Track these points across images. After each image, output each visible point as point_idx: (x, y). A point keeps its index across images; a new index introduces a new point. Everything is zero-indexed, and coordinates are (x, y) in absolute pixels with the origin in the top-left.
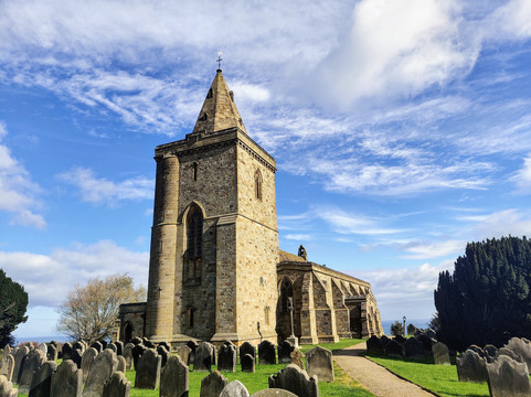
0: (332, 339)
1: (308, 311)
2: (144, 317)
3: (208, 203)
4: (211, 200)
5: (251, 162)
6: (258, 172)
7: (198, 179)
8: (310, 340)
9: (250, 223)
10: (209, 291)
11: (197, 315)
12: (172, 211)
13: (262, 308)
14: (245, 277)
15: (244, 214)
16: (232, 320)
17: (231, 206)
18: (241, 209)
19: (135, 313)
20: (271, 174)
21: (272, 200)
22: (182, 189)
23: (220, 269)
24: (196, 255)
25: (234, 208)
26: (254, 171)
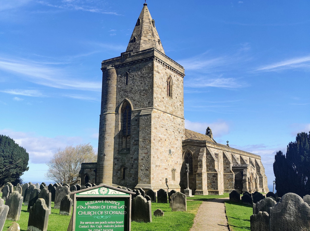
0: (217, 193)
1: (201, 174)
2: (95, 171)
3: (134, 100)
4: (136, 98)
5: (164, 71)
6: (170, 78)
7: (129, 83)
8: (202, 192)
9: (162, 114)
10: (134, 157)
11: (127, 171)
12: (112, 105)
13: (170, 169)
14: (157, 149)
15: (157, 107)
16: (148, 176)
17: (149, 103)
18: (155, 105)
19: (91, 169)
20: (181, 78)
21: (181, 97)
22: (119, 90)
23: (141, 144)
24: (127, 134)
25: (151, 104)
26: (166, 77)
